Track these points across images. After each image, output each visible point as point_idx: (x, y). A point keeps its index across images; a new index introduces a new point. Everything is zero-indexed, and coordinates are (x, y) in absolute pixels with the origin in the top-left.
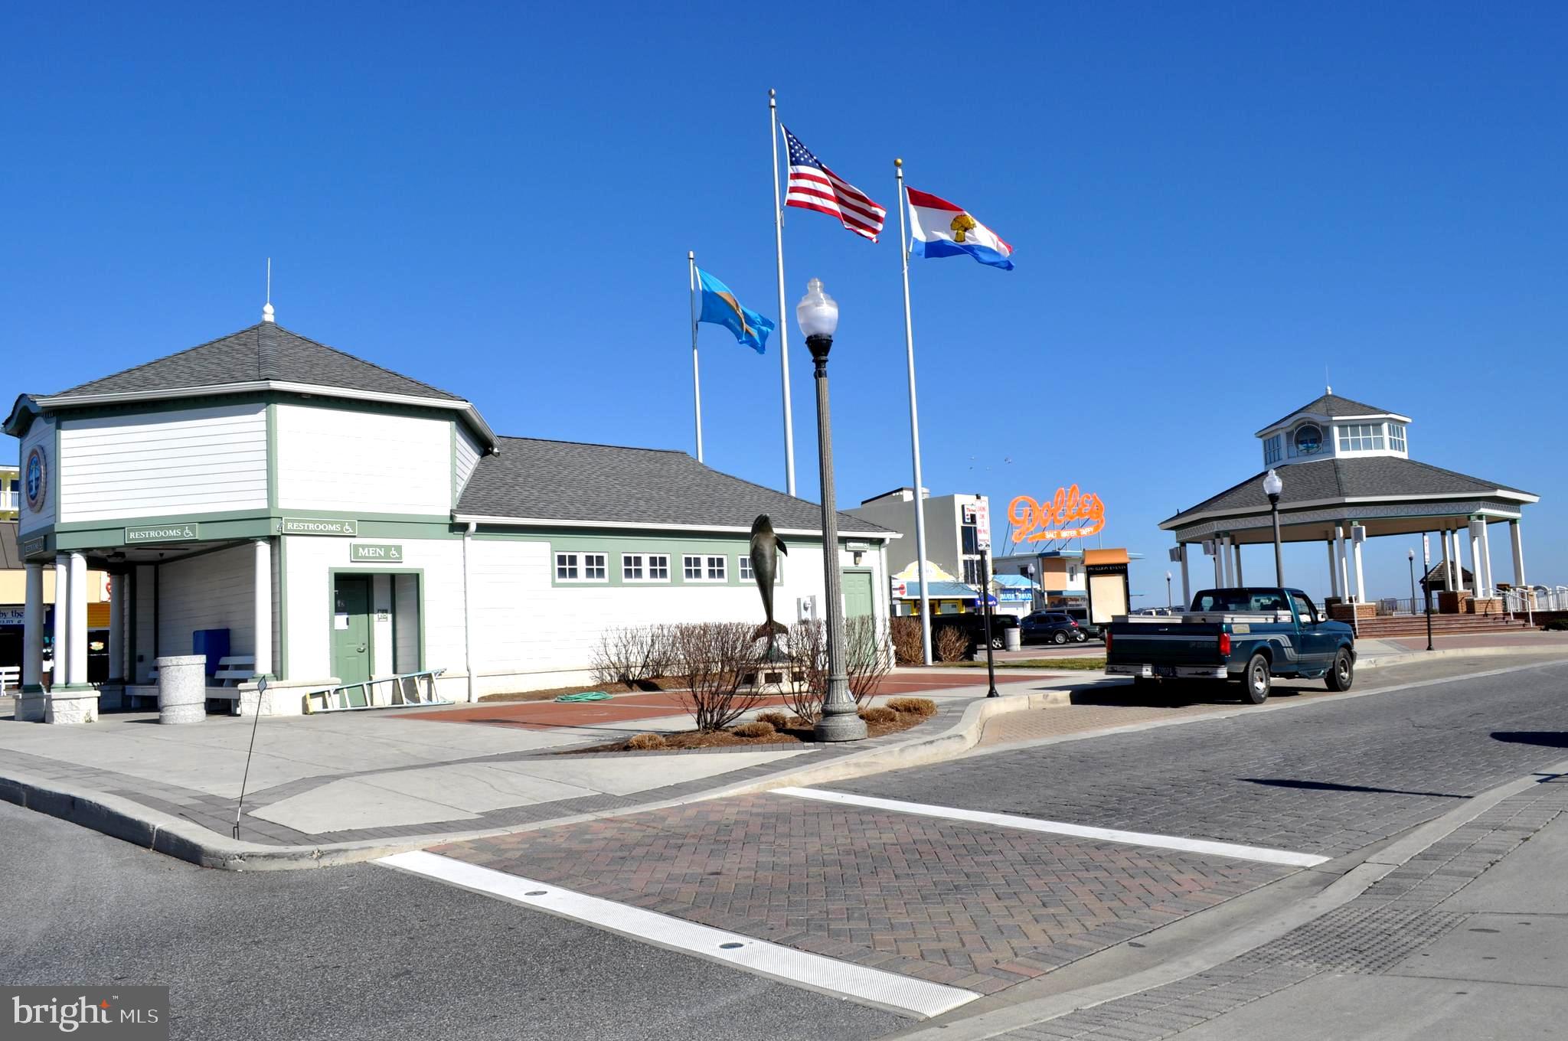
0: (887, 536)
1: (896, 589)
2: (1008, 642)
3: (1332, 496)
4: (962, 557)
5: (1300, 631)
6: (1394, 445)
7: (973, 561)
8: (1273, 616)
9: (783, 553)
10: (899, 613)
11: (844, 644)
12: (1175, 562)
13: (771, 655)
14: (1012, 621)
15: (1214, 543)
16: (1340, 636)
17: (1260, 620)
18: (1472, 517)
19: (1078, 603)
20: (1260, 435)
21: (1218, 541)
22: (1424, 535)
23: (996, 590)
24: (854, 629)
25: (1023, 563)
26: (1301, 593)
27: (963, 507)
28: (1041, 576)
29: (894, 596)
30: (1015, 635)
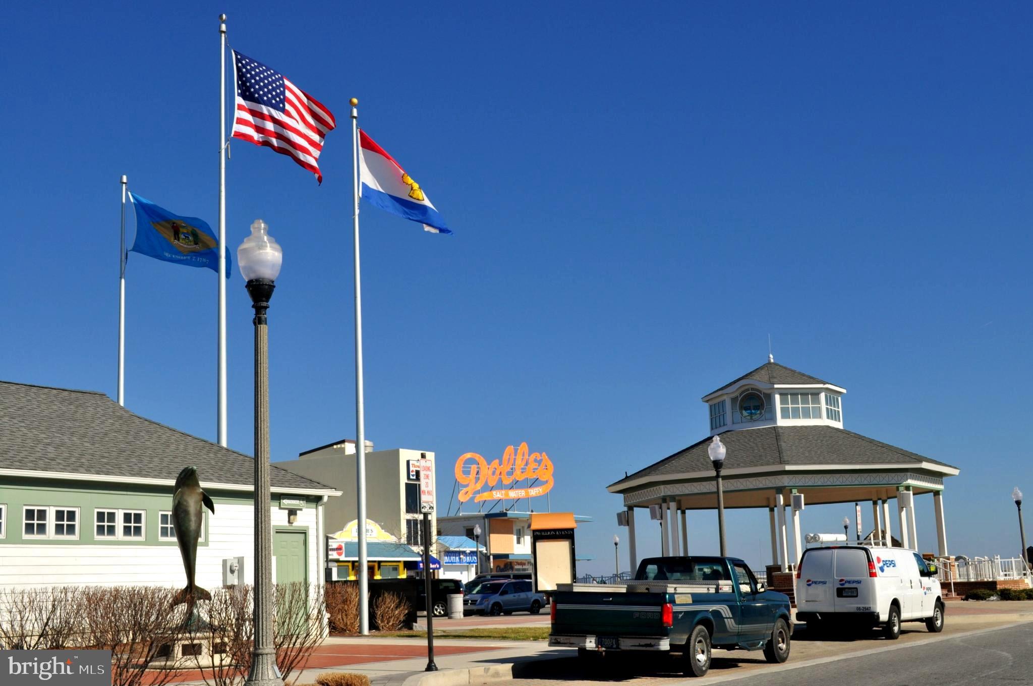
0: (326, 493)
1: (333, 550)
2: (451, 607)
3: (773, 464)
4: (405, 516)
5: (740, 601)
6: (832, 415)
7: (417, 520)
8: (715, 586)
9: (210, 512)
10: (335, 577)
11: (273, 613)
12: (622, 526)
13: (190, 623)
14: (455, 586)
15: (661, 508)
16: (779, 606)
17: (701, 589)
18: (900, 488)
19: (524, 567)
20: (707, 399)
21: (664, 506)
22: (857, 505)
23: (440, 552)
24: (284, 597)
25: (468, 524)
26: (741, 563)
27: (408, 462)
28: (488, 538)
29: (330, 557)
30: (458, 602)
